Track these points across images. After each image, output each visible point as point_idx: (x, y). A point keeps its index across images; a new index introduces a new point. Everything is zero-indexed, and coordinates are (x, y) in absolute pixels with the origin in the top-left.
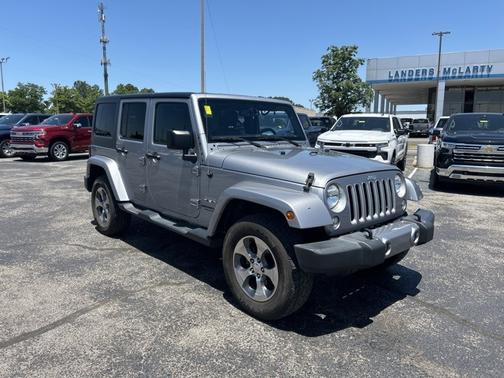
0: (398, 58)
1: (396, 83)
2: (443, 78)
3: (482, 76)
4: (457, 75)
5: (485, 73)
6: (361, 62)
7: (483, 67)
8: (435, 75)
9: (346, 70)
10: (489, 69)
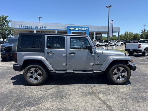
0: (21, 22)
1: (22, 29)
2: (35, 29)
3: (44, 29)
4: (38, 28)
5: (45, 28)
6: (10, 21)
7: (44, 27)
8: (33, 28)
9: (4, 23)
10: (46, 28)
